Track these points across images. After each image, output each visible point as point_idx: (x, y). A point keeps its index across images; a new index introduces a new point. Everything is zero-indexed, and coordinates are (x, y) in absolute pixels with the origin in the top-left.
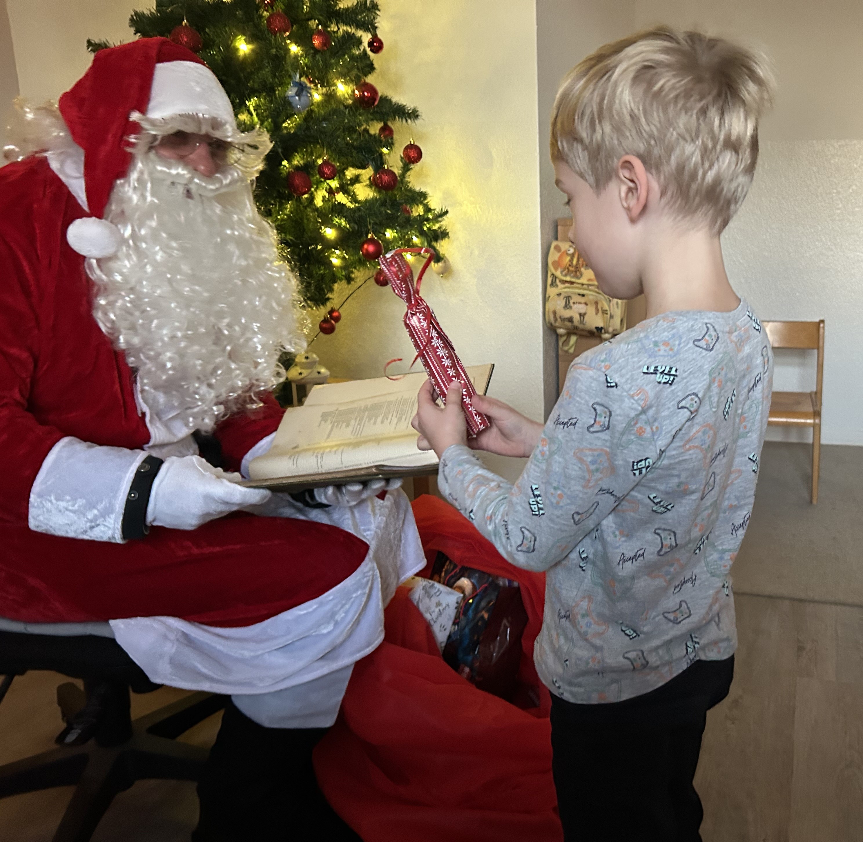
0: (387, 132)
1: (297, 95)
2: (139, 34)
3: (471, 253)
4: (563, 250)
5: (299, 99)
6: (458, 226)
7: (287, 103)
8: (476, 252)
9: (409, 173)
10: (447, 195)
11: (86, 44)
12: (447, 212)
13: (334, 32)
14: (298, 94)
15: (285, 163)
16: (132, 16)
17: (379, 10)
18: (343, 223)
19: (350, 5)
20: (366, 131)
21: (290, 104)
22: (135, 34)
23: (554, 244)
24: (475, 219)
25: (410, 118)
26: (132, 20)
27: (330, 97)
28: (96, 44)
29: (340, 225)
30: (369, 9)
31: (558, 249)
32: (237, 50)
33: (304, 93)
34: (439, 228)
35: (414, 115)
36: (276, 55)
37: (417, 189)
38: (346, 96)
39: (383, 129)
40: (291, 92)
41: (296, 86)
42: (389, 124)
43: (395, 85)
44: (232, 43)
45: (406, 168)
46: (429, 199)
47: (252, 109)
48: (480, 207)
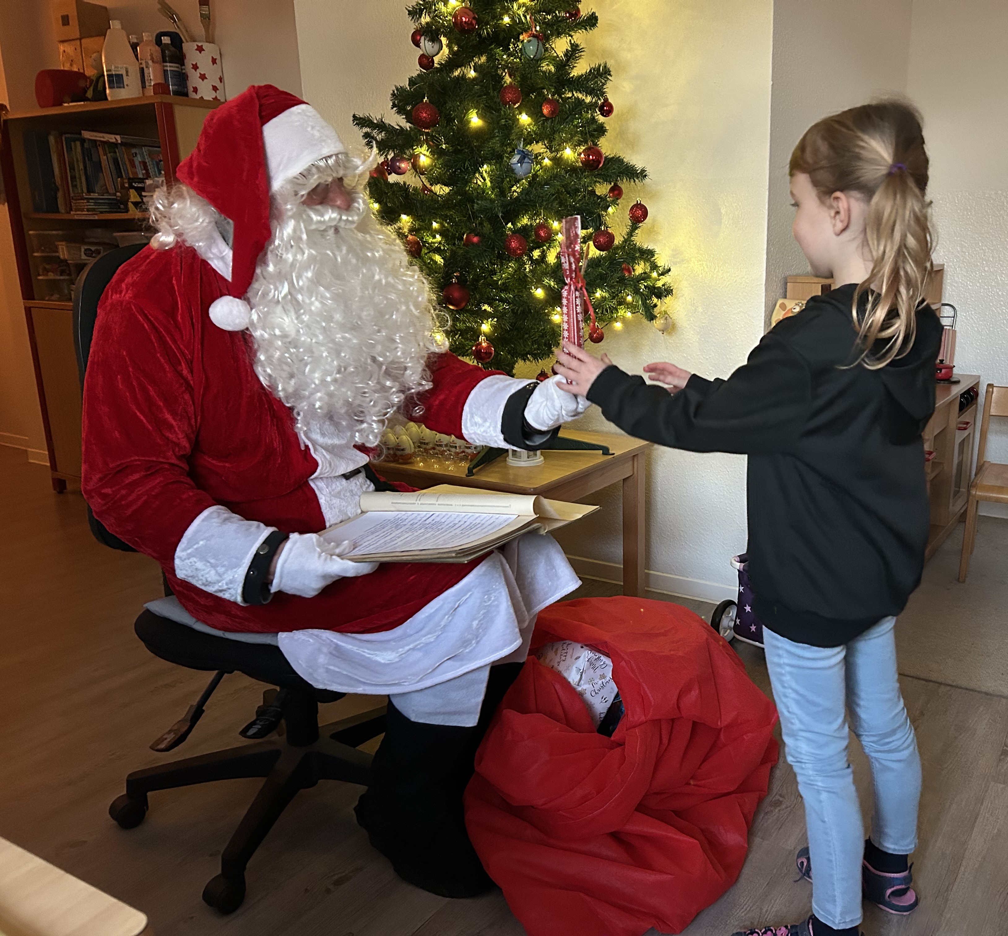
0: (616, 192)
1: (518, 162)
2: (395, 109)
3: (696, 309)
4: (788, 308)
5: (521, 165)
6: (685, 283)
7: (511, 170)
8: (700, 310)
9: (636, 231)
10: (676, 253)
11: (352, 118)
12: (669, 270)
13: (569, 98)
14: (521, 161)
15: (510, 225)
16: (394, 91)
17: (610, 75)
18: (552, 284)
19: (584, 72)
20: (593, 192)
21: (513, 170)
22: (392, 108)
23: (780, 302)
24: (701, 276)
25: (638, 178)
26: (393, 94)
27: (557, 161)
28: (361, 118)
29: (550, 285)
30: (601, 75)
31: (783, 307)
32: (469, 122)
33: (526, 160)
34: (663, 285)
35: (642, 175)
36: (505, 125)
37: (645, 247)
38: (573, 159)
39: (612, 190)
40: (515, 159)
41: (519, 154)
42: (619, 184)
43: (632, 144)
44: (464, 117)
45: (634, 228)
46: (656, 256)
47: (485, 175)
48: (707, 265)
